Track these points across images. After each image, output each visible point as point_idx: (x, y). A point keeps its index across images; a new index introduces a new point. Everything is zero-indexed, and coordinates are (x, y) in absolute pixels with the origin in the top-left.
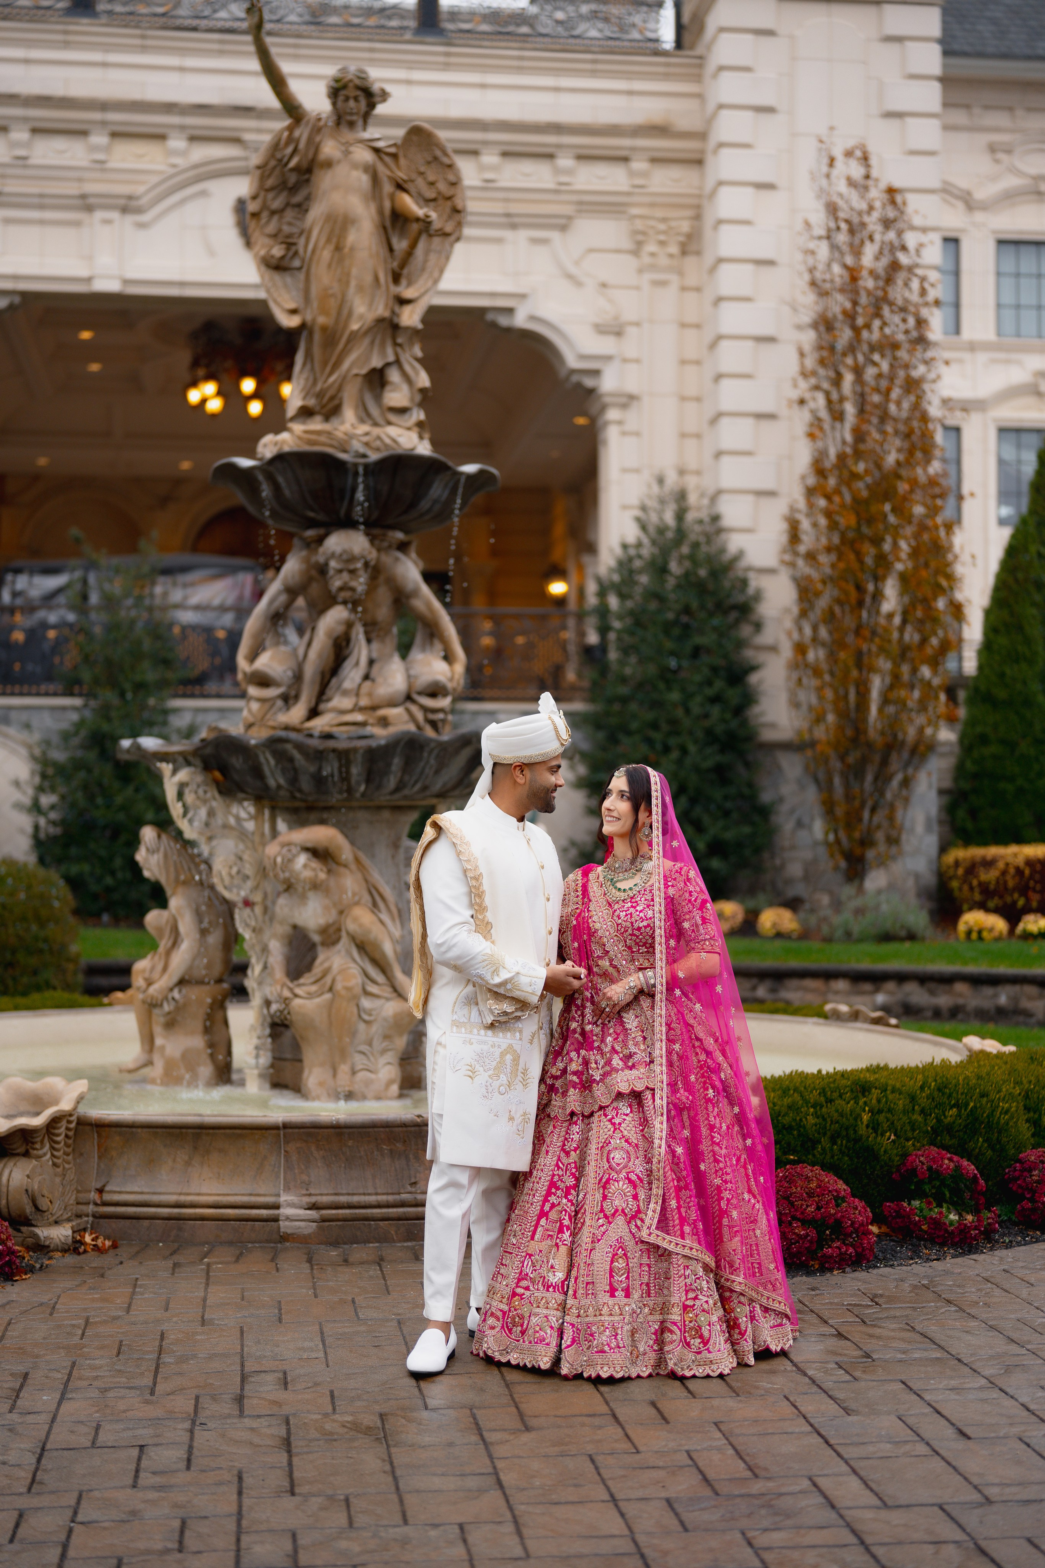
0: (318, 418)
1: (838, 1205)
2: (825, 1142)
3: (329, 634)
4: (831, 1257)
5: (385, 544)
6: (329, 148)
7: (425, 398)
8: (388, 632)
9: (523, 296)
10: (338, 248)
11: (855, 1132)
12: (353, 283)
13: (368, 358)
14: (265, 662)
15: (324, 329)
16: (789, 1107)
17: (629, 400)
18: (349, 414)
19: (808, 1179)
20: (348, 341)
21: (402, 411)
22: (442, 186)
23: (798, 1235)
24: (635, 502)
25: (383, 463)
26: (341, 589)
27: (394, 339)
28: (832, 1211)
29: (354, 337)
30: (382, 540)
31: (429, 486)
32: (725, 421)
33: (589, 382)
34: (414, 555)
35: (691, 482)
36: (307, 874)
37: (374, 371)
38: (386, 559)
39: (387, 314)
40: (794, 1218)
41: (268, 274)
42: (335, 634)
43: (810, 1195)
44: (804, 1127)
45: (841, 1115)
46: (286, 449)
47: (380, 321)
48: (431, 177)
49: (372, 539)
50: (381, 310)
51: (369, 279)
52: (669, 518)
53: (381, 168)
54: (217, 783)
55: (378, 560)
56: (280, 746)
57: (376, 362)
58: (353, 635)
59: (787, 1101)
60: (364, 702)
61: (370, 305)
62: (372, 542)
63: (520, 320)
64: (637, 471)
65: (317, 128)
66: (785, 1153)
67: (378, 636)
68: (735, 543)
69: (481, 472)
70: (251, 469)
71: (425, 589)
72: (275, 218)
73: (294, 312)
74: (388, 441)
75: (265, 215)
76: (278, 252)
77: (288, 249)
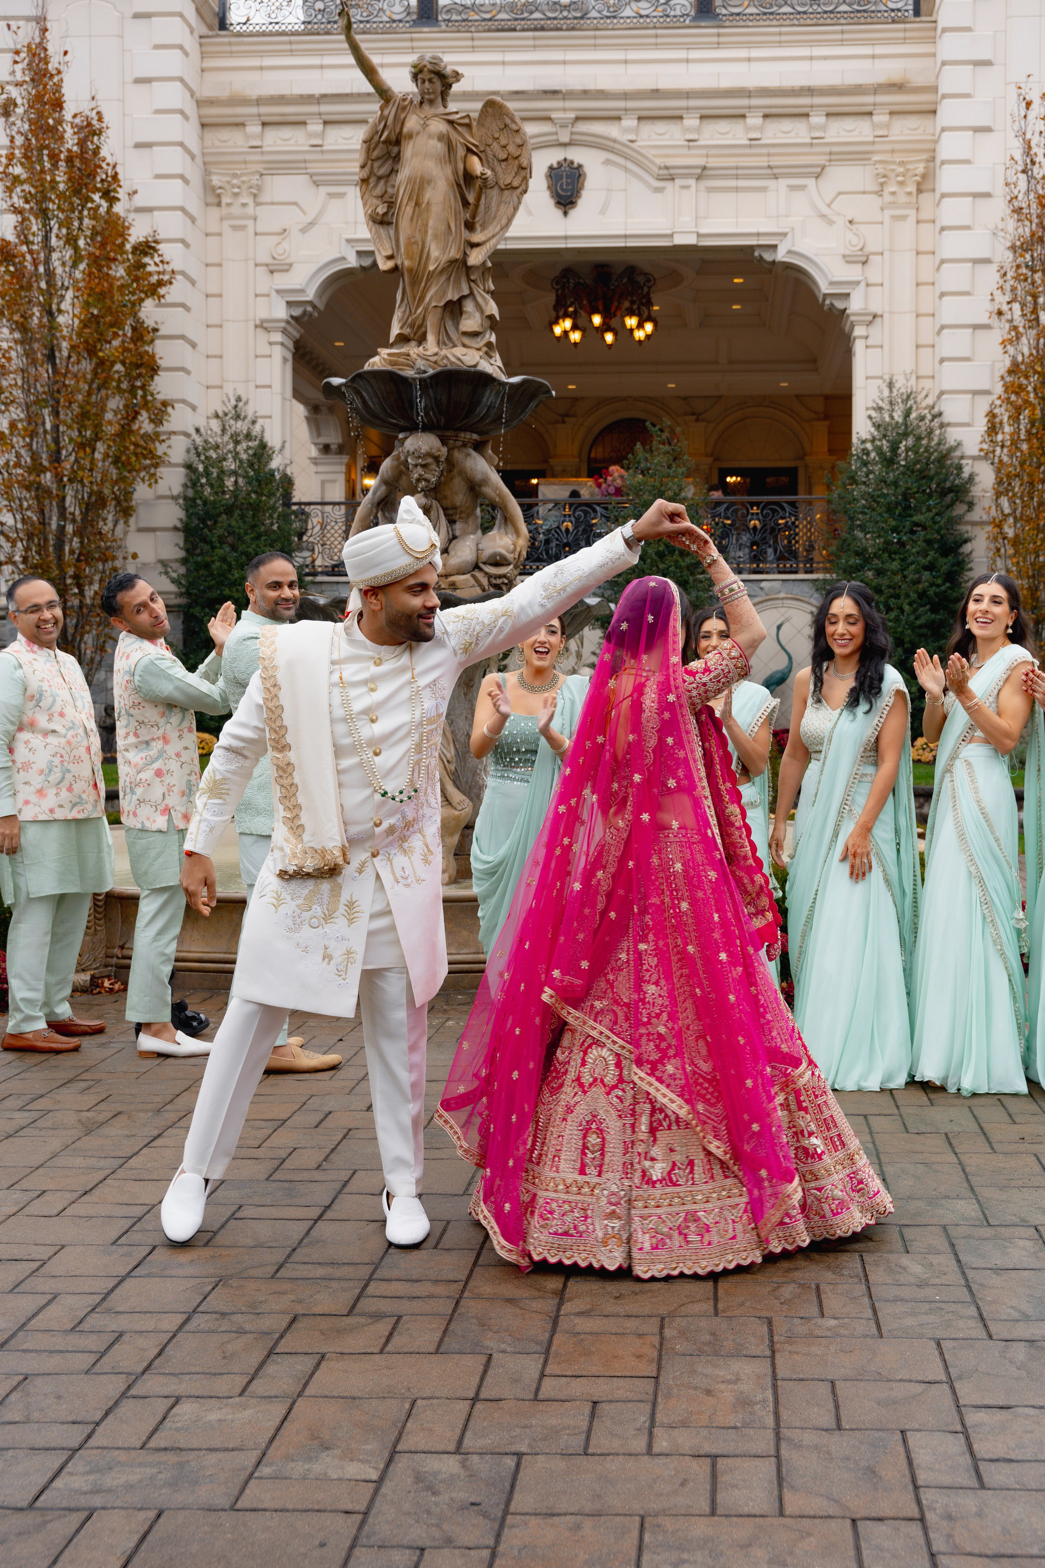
0: (413, 343)
5: (457, 443)
6: (412, 123)
7: (492, 323)
8: (471, 513)
9: (783, 235)
10: (417, 204)
12: (430, 232)
13: (445, 294)
15: (410, 270)
17: (873, 318)
18: (431, 338)
20: (428, 280)
21: (475, 334)
22: (512, 149)
25: (436, 377)
27: (468, 276)
29: (431, 274)
30: (455, 440)
32: (947, 332)
33: (839, 305)
34: (489, 452)
35: (918, 385)
37: (449, 303)
38: (457, 455)
39: (459, 256)
41: (375, 227)
47: (452, 262)
48: (503, 142)
49: (443, 439)
50: (454, 253)
51: (444, 227)
52: (898, 416)
53: (454, 136)
55: (450, 456)
57: (452, 295)
61: (444, 250)
62: (444, 442)
63: (781, 255)
64: (876, 378)
65: (404, 106)
68: (953, 435)
69: (524, 382)
70: (341, 385)
71: (496, 478)
72: (382, 182)
73: (390, 257)
74: (453, 359)
75: (373, 180)
76: (381, 210)
77: (389, 207)
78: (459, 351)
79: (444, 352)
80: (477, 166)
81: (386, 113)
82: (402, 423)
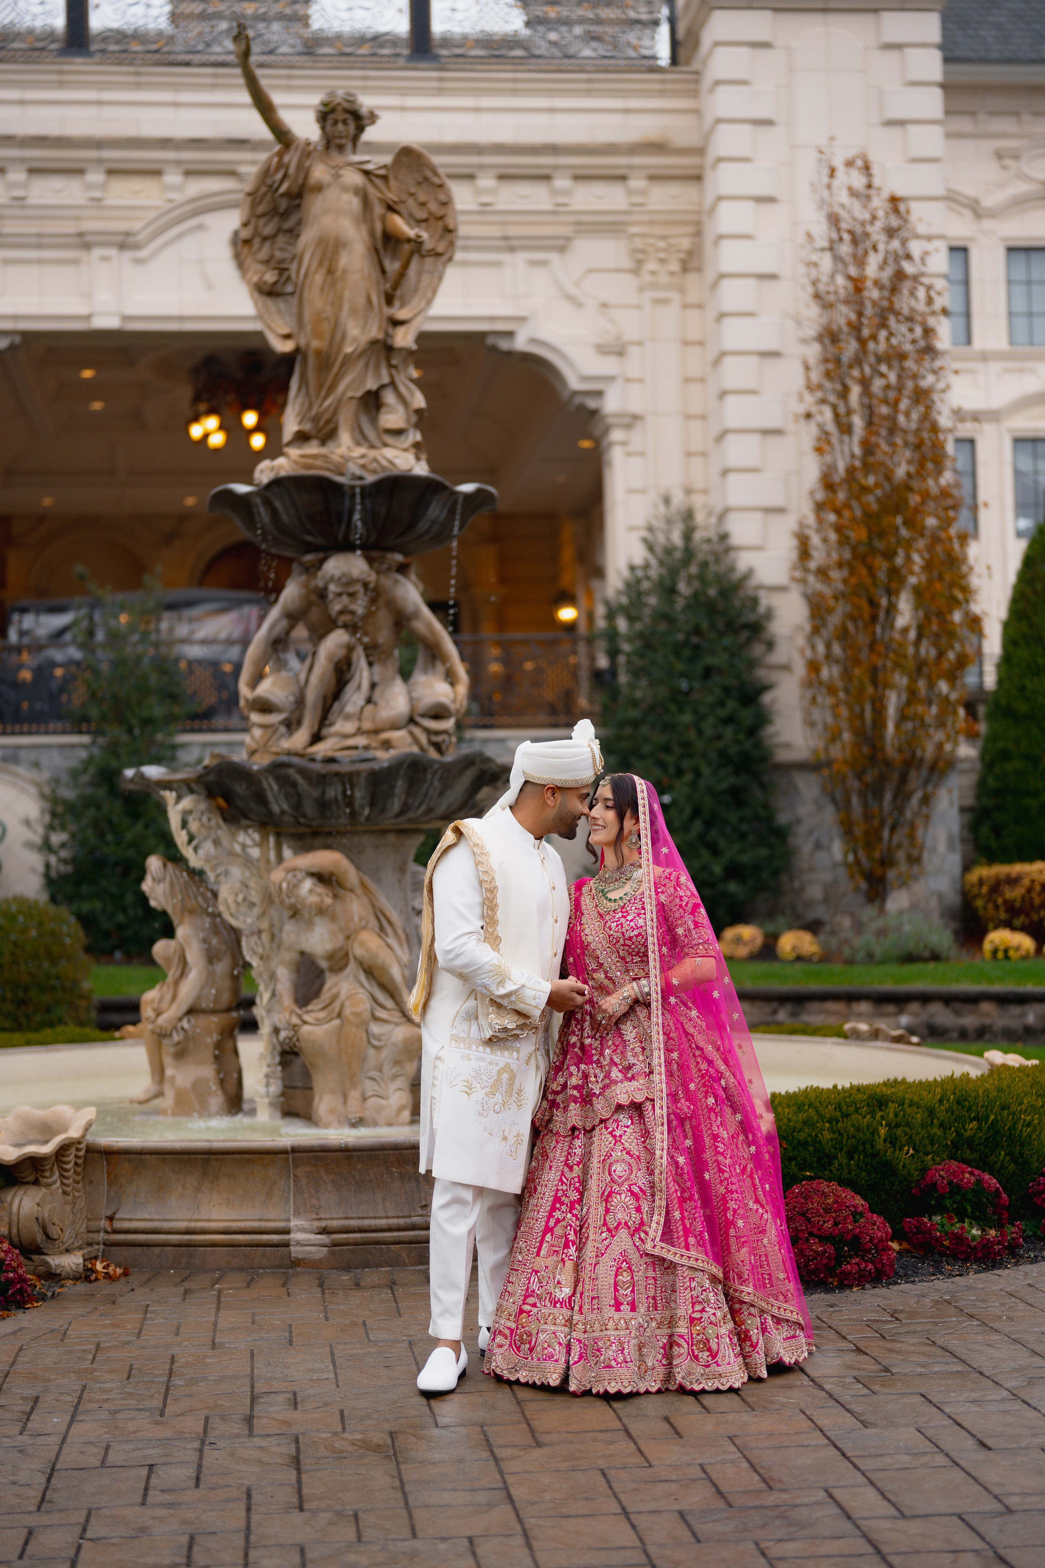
0: (315, 442)
1: (855, 1221)
2: (842, 1158)
3: (329, 658)
4: (850, 1273)
5: (384, 567)
6: (319, 172)
7: (421, 419)
8: (389, 655)
9: (523, 319)
10: (330, 272)
11: (873, 1146)
12: (346, 306)
13: (363, 381)
14: (265, 688)
15: (318, 353)
16: (805, 1123)
17: (633, 420)
18: (345, 437)
19: (825, 1195)
20: (343, 365)
21: (398, 432)
22: (433, 206)
23: (816, 1252)
24: (642, 522)
25: (379, 485)
26: (341, 612)
27: (388, 360)
28: (850, 1227)
29: (348, 360)
30: (382, 563)
31: (427, 507)
32: (730, 438)
33: (592, 404)
34: (413, 577)
35: (698, 501)
36: (313, 899)
37: (369, 393)
38: (386, 581)
39: (381, 336)
40: (811, 1234)
41: (262, 300)
42: (336, 659)
43: (827, 1211)
44: (820, 1143)
45: (858, 1129)
46: (283, 473)
47: (374, 343)
48: (422, 198)
49: (370, 561)
50: (374, 332)
51: (362, 301)
52: (677, 538)
53: (371, 190)
54: (221, 810)
55: (377, 582)
56: (282, 771)
57: (371, 384)
58: (354, 659)
59: (802, 1116)
60: (367, 725)
61: (364, 327)
62: (372, 565)
63: (521, 343)
64: (643, 491)
65: (307, 151)
66: (801, 1170)
67: (379, 659)
68: (744, 561)
69: (479, 491)
70: (248, 494)
71: (426, 611)
72: (267, 244)
73: (287, 337)
74: (384, 463)
75: (257, 241)
76: (270, 277)
77: (280, 275)
78: (389, 453)
79: (372, 453)
80: (402, 225)
81: (286, 159)
82: (319, 541)
